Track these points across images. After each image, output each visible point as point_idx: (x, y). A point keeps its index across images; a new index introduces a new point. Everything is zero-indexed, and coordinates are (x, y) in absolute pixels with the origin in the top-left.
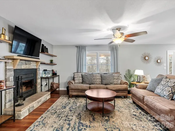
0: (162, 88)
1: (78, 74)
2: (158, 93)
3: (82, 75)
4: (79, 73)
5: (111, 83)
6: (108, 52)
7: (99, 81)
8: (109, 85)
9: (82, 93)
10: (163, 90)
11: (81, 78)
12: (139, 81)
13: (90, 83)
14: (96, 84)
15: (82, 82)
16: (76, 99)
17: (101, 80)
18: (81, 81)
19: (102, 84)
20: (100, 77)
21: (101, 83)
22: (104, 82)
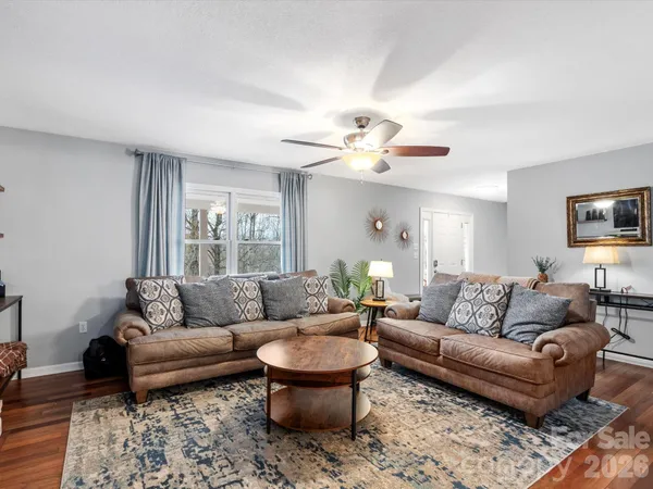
0: (470, 308)
1: (160, 281)
2: (460, 325)
3: (177, 286)
4: (164, 278)
5: (301, 313)
6: (270, 193)
7: (255, 307)
8: (296, 318)
9: (200, 369)
10: (474, 314)
11: (176, 304)
12: (380, 295)
13: (224, 322)
14: (244, 321)
15: (184, 318)
16: (177, 401)
17: (261, 305)
18: (178, 316)
19: (266, 318)
20: (256, 293)
21: (261, 316)
22: (277, 308)
